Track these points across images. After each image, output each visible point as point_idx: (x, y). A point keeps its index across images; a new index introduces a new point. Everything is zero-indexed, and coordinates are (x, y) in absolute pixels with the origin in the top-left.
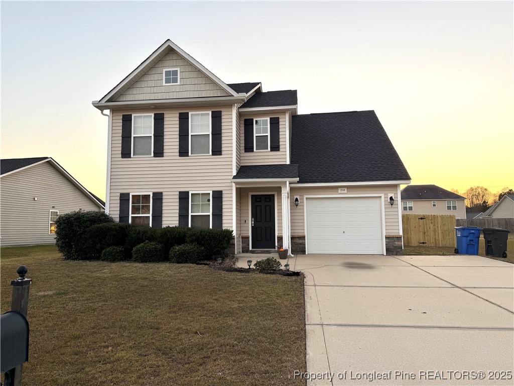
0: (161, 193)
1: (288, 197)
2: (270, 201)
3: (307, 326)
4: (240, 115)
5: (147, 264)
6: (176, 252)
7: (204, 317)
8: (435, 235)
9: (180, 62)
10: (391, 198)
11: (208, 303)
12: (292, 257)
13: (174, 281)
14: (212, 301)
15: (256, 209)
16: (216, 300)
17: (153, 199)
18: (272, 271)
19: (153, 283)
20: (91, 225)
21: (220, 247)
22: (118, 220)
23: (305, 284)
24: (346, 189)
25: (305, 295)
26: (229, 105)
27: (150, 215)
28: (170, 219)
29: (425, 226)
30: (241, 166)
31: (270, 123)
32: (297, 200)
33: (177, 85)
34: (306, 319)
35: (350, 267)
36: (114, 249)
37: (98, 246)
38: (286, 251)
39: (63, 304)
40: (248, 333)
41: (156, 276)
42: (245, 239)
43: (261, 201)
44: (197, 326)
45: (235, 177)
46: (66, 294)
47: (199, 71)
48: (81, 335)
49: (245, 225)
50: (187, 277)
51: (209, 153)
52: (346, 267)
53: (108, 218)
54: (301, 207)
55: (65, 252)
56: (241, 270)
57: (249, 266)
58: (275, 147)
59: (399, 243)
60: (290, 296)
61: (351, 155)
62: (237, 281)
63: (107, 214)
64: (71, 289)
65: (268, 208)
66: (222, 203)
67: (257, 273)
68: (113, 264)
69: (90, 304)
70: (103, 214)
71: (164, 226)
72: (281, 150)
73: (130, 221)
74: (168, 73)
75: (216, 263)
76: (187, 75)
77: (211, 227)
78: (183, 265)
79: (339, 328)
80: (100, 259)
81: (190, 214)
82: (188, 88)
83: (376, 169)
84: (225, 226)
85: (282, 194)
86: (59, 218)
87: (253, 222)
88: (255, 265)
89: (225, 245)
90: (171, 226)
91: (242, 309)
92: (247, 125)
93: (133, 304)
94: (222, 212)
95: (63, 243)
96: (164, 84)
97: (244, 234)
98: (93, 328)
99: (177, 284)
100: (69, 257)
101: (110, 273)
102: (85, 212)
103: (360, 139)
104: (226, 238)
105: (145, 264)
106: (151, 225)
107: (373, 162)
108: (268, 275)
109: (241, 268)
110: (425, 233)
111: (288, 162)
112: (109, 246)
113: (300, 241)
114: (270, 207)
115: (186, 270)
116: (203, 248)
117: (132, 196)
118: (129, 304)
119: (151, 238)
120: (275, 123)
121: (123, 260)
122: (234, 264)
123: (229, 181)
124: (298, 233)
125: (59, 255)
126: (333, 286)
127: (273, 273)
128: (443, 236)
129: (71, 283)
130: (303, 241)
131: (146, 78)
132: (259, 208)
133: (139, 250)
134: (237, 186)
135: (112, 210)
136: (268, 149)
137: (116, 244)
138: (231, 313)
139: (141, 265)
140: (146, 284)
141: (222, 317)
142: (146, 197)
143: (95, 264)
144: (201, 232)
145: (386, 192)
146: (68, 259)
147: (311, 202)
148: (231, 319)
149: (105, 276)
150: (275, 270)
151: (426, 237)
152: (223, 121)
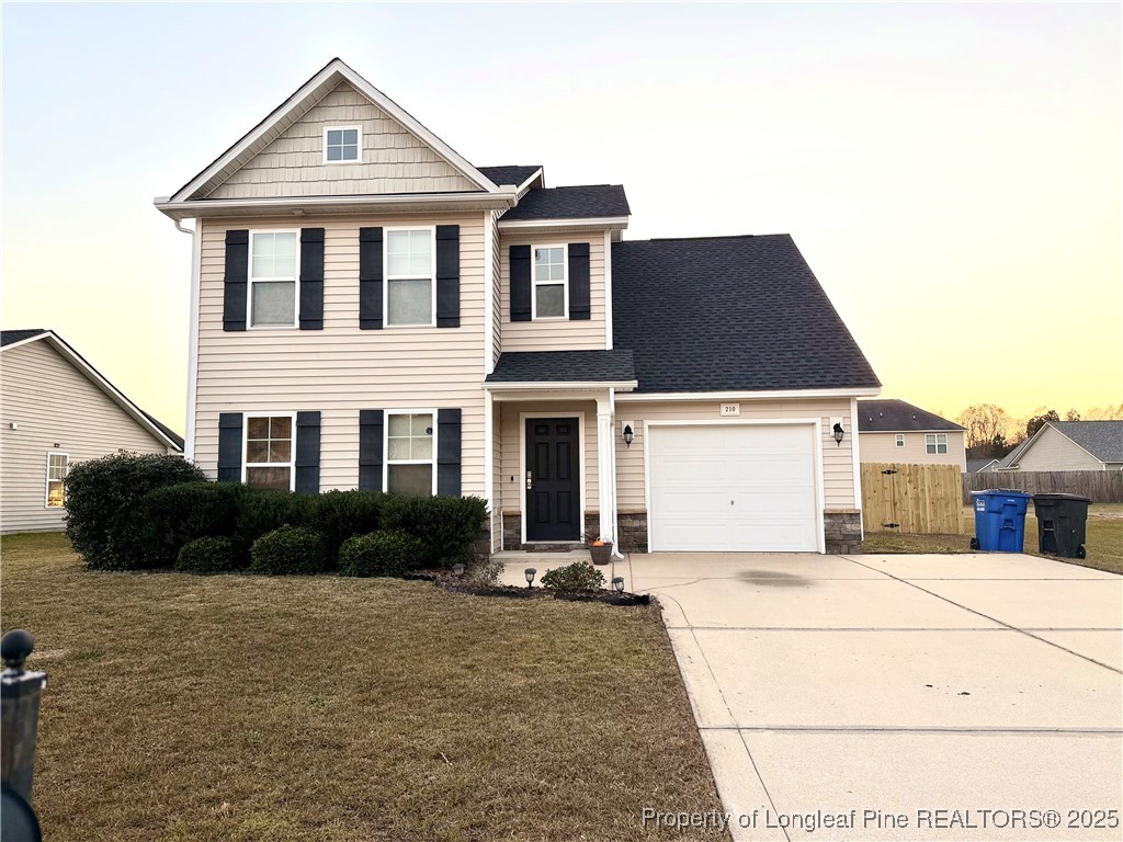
0: (319, 413)
1: (611, 425)
2: (568, 433)
3: (703, 733)
4: (501, 236)
5: (288, 579)
6: (354, 550)
7: (450, 715)
8: (918, 508)
9: (363, 112)
10: (837, 428)
11: (451, 677)
12: (619, 560)
13: (360, 622)
14: (459, 670)
15: (537, 449)
16: (469, 667)
17: (298, 427)
18: (584, 595)
19: (309, 625)
20: (152, 486)
21: (457, 539)
22: (214, 476)
23: (667, 624)
24: (737, 406)
25: (676, 653)
26: (476, 212)
27: (292, 464)
28: (339, 473)
29: (896, 489)
30: (504, 353)
31: (570, 257)
32: (628, 430)
33: (356, 164)
34: (696, 715)
35: (757, 582)
36: (207, 544)
37: (169, 538)
38: (608, 546)
39: (93, 683)
40: (567, 756)
41: (313, 609)
42: (511, 519)
43: (547, 433)
44: (437, 738)
45: (490, 378)
46: (97, 655)
47: (408, 133)
48: (144, 769)
49: (511, 487)
50: (387, 612)
51: (431, 322)
52: (748, 581)
53: (192, 472)
54: (639, 447)
55: (90, 551)
56: (511, 593)
57: (530, 582)
58: (581, 311)
59: (854, 527)
60: (642, 656)
61: (744, 331)
62: (507, 618)
63: (191, 462)
64: (109, 644)
65: (564, 448)
66: (460, 437)
67: (550, 600)
68: (206, 579)
69: (163, 683)
70: (180, 462)
71: (324, 490)
72: (593, 317)
73: (244, 479)
74: (334, 137)
75: (448, 576)
76: (378, 141)
77: (435, 492)
78: (372, 580)
79: (780, 736)
80: (174, 569)
81: (386, 462)
82: (382, 170)
83: (803, 362)
84: (468, 490)
85: (599, 418)
86: (74, 472)
87: (529, 481)
88: (544, 580)
89: (470, 534)
90: (342, 490)
91: (537, 692)
92: (517, 260)
93: (267, 682)
94: (460, 458)
95: (84, 529)
96: (325, 161)
97: (510, 508)
98: (175, 749)
99: (367, 627)
100: (97, 562)
101: (201, 602)
102: (138, 456)
103: (763, 297)
104: (473, 518)
105: (283, 578)
106: (293, 488)
107: (795, 347)
108: (578, 604)
109: (511, 587)
110: (895, 504)
111: (609, 346)
112: (195, 537)
113: (636, 524)
114: (569, 448)
115: (382, 594)
116: (419, 541)
117: (249, 419)
118: (257, 682)
119: (296, 519)
120: (579, 258)
121: (230, 570)
122: (494, 576)
123: (479, 386)
124: (633, 505)
125: (75, 557)
126: (732, 628)
127: (587, 599)
128: (935, 511)
129: (108, 628)
130: (642, 523)
131: (285, 146)
132: (542, 449)
133: (268, 547)
134: (495, 399)
135: (202, 454)
136: (563, 315)
137: (213, 532)
138: (513, 702)
139: (273, 581)
140: (292, 627)
141: (492, 712)
142: (281, 424)
143: (162, 580)
144: (414, 503)
145: (825, 414)
146: (96, 567)
147: (659, 435)
148: (517, 718)
149: (191, 609)
150: (591, 591)
151: (898, 513)
152: (462, 248)
